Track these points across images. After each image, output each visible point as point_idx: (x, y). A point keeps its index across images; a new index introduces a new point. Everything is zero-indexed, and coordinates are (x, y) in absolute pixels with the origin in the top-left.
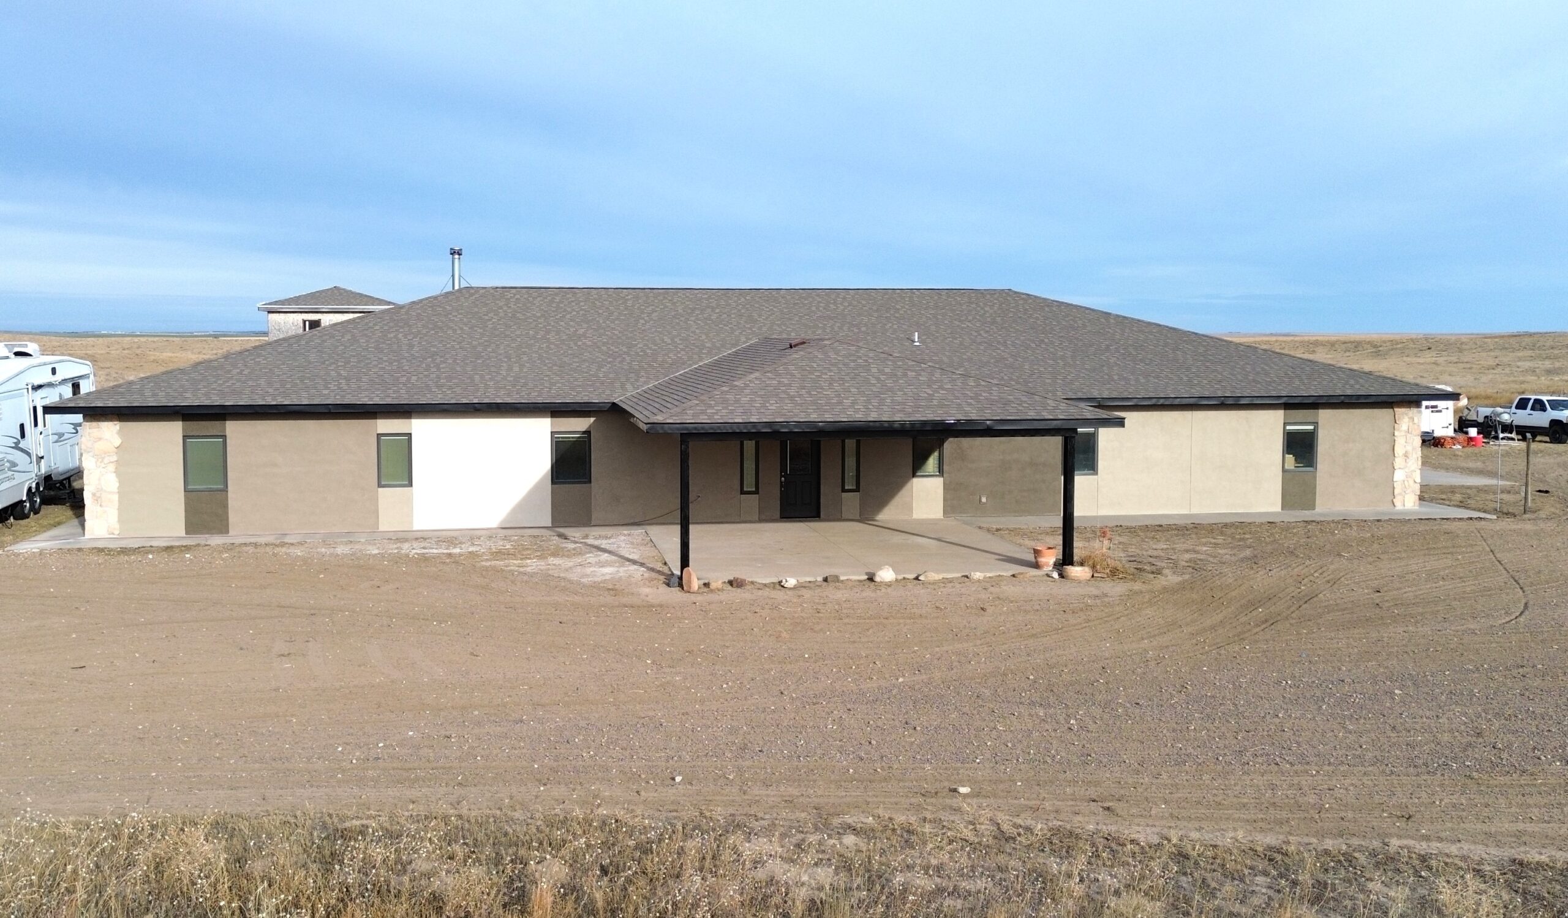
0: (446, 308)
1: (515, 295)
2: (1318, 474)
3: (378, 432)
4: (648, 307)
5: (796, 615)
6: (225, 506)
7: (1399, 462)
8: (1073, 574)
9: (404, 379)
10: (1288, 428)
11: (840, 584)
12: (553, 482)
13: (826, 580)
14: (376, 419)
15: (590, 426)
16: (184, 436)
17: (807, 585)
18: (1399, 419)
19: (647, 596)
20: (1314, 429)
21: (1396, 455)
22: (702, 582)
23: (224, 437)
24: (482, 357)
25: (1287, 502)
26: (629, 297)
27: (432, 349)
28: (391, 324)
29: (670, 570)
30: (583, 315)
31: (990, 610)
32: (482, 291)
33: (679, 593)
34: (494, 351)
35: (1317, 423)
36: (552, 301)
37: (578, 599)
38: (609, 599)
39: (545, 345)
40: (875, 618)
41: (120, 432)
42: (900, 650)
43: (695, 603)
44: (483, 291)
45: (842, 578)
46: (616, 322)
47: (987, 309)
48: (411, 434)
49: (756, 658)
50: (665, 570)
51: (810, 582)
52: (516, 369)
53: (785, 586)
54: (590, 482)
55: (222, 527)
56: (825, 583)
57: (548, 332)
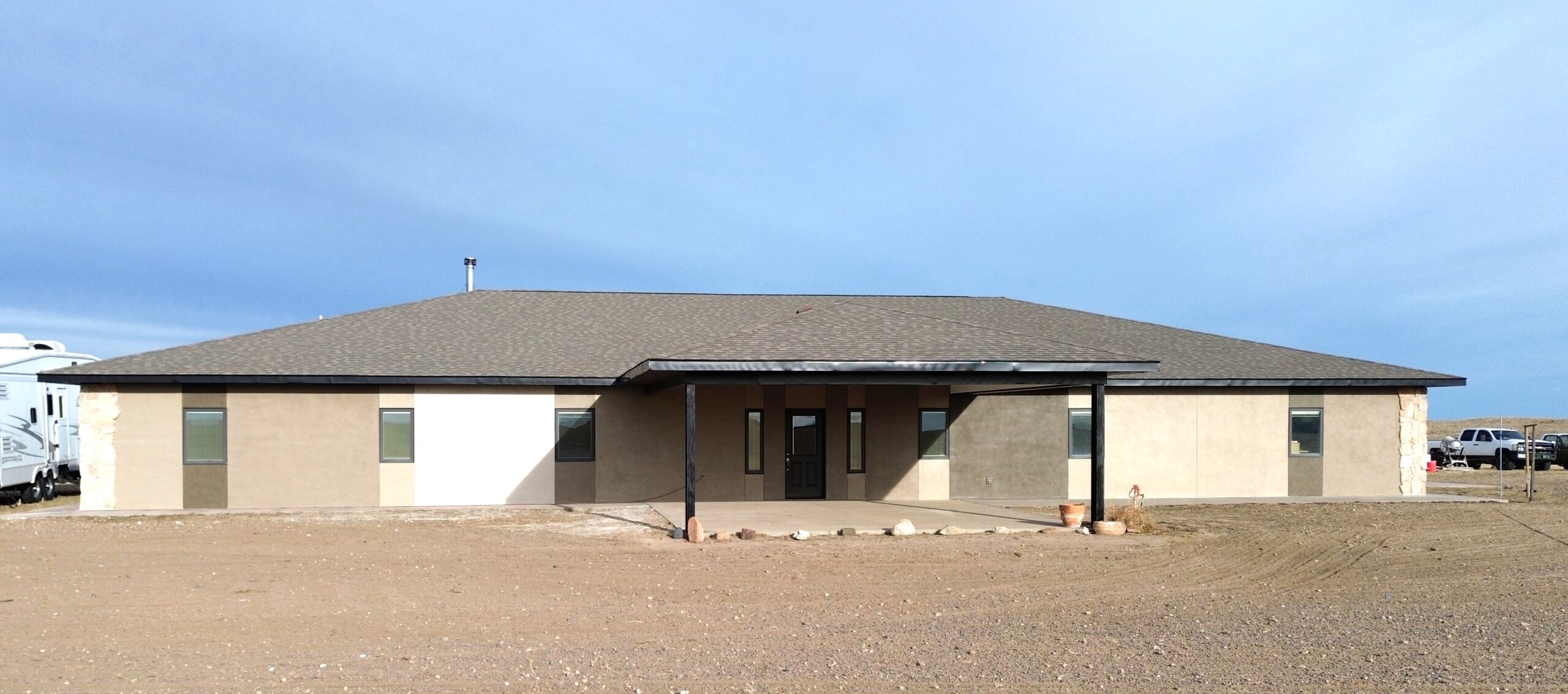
0: (457, 305)
1: (524, 297)
2: (1325, 459)
3: (381, 407)
4: (654, 307)
5: (813, 560)
6: (224, 480)
7: (1405, 448)
8: (1105, 529)
9: (409, 357)
10: (1294, 413)
11: (856, 537)
12: (557, 460)
13: (840, 533)
14: (378, 393)
15: (594, 404)
16: (184, 408)
17: (820, 538)
18: (1404, 405)
19: (650, 545)
20: (1320, 414)
21: (1402, 441)
22: (708, 535)
23: (224, 409)
24: (489, 341)
25: (1294, 486)
26: (636, 299)
27: (440, 335)
28: (402, 316)
29: (674, 526)
30: (590, 312)
31: (1025, 556)
32: (493, 293)
33: (685, 544)
34: (500, 337)
35: (1322, 408)
36: (560, 302)
37: (574, 548)
38: (609, 548)
39: (551, 333)
40: (899, 562)
41: (118, 403)
42: (931, 591)
43: (701, 550)
44: (495, 293)
45: (858, 532)
46: (622, 317)
47: (983, 311)
48: (413, 409)
49: (771, 597)
50: (670, 527)
51: (823, 536)
52: (522, 350)
53: (797, 538)
54: (594, 459)
55: (221, 500)
56: (840, 536)
57: (555, 324)
